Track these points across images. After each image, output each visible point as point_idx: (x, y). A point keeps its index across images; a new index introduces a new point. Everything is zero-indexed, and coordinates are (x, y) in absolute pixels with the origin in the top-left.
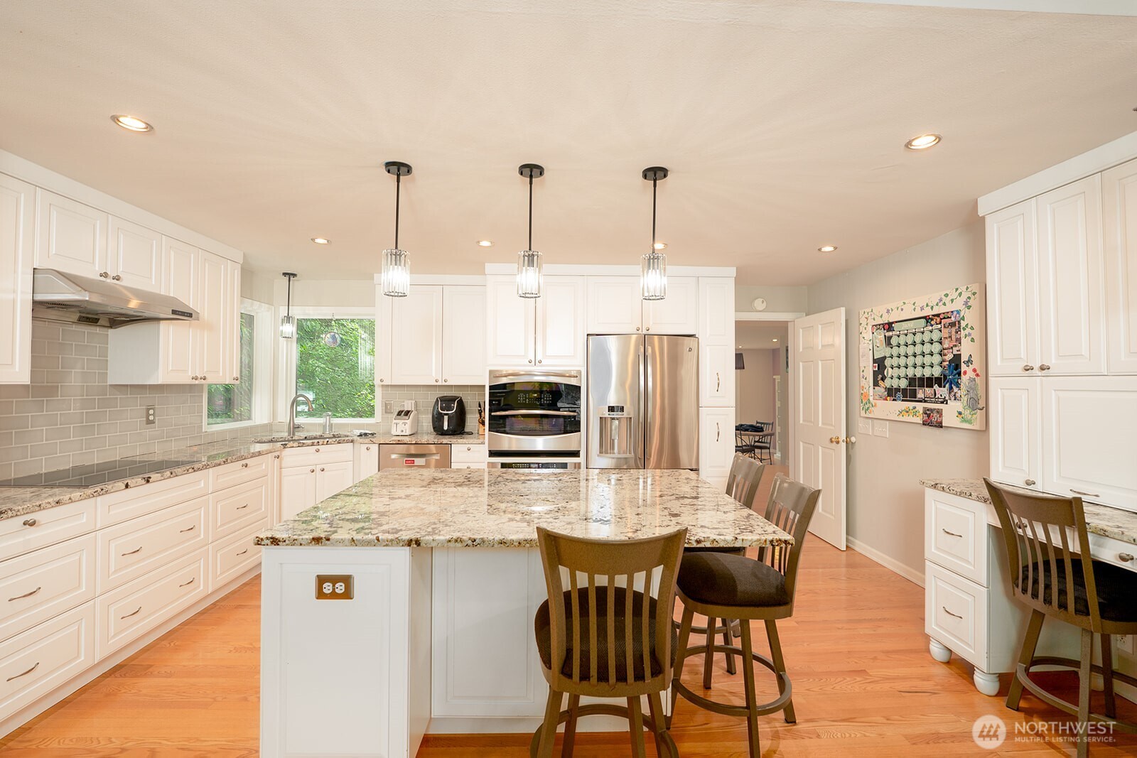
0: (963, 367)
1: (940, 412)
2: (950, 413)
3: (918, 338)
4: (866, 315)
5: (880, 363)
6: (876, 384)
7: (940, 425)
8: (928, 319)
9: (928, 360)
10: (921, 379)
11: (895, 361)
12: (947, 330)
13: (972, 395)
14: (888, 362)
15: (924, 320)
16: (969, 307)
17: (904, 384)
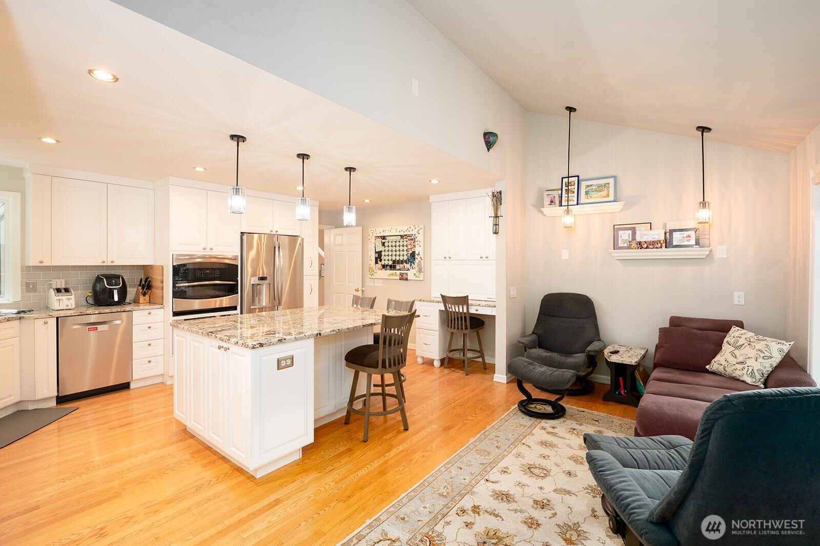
0: (416, 256)
1: (407, 274)
2: (411, 274)
3: (398, 244)
4: (372, 231)
5: (379, 254)
6: (376, 263)
7: (407, 279)
8: (402, 236)
9: (402, 253)
10: (398, 261)
11: (387, 253)
12: (410, 241)
13: (419, 267)
14: (383, 253)
15: (400, 237)
16: (419, 234)
17: (391, 262)
